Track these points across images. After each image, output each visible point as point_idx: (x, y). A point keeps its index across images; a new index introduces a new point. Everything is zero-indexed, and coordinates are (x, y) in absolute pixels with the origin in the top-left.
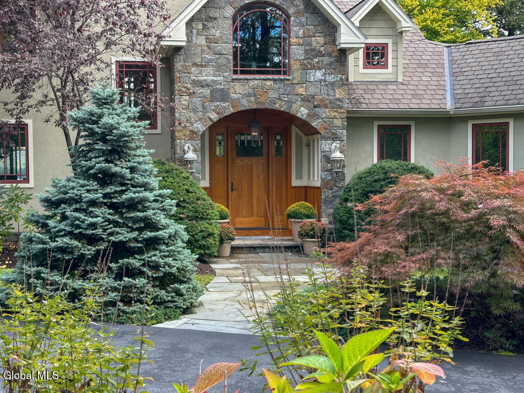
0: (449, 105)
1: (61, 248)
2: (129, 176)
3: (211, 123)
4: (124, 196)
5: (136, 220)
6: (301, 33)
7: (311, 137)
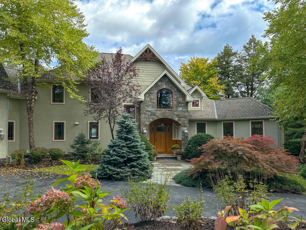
0: (216, 117)
1: (114, 159)
2: (133, 139)
3: (151, 122)
4: (132, 144)
5: (135, 151)
6: (176, 97)
7: (178, 126)
